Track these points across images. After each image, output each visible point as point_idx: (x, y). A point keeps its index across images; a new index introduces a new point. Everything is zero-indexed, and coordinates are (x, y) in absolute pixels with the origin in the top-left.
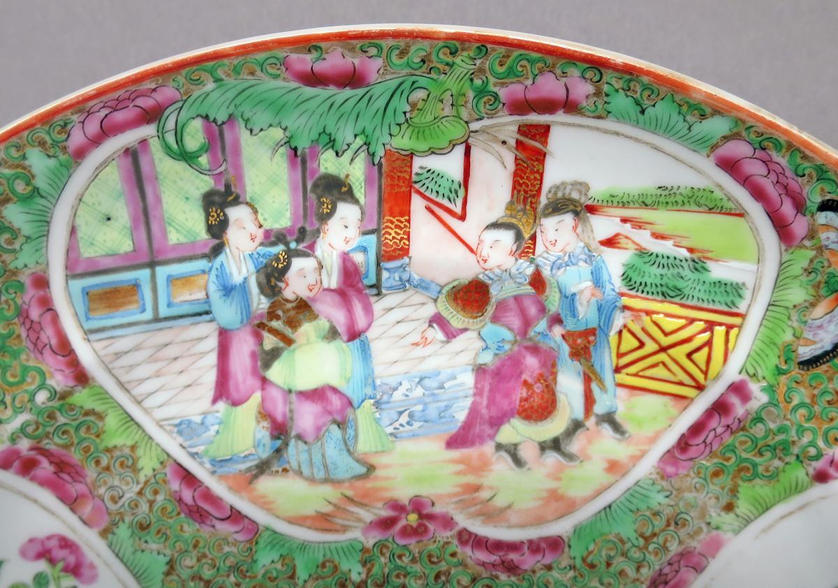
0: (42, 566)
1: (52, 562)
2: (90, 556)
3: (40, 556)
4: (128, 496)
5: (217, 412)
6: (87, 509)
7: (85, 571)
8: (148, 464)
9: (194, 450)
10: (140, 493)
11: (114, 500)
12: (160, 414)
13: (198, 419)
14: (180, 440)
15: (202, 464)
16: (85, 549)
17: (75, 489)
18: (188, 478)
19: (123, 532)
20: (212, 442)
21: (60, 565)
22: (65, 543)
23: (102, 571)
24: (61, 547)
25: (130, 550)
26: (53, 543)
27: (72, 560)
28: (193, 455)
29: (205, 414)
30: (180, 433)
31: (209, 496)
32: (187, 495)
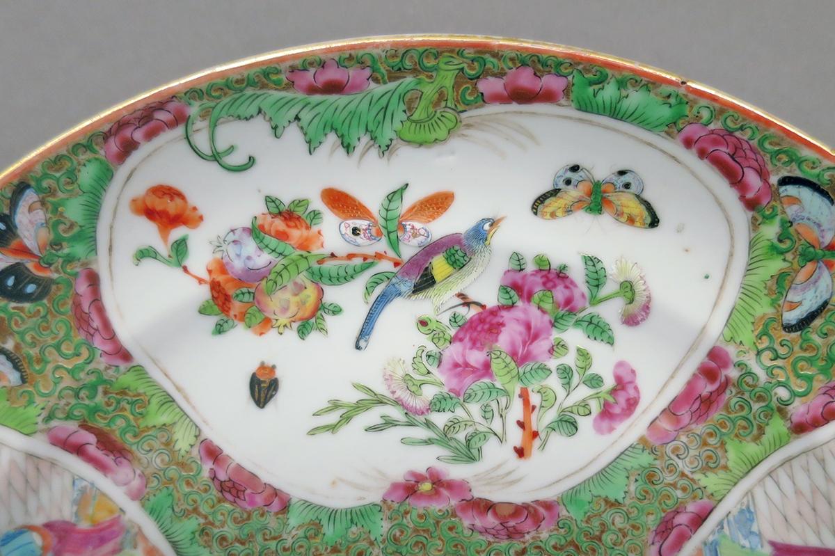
0: (609, 383)
1: (614, 392)
2: (621, 427)
3: (619, 379)
4: (680, 462)
5: (762, 546)
6: (665, 425)
7: (605, 424)
8: (711, 481)
9: (725, 525)
10: (683, 475)
11: (675, 450)
12: (759, 494)
13: (755, 528)
14: (735, 512)
15: (713, 532)
16: (627, 422)
17: (685, 414)
18: (699, 520)
19: (645, 459)
20: (734, 542)
21: (611, 399)
22: (632, 404)
23: (607, 439)
24: (628, 400)
25: (628, 465)
26: (632, 393)
27: (617, 410)
28: (721, 525)
29: (760, 535)
30: (742, 511)
31: (682, 539)
32: (682, 519)
